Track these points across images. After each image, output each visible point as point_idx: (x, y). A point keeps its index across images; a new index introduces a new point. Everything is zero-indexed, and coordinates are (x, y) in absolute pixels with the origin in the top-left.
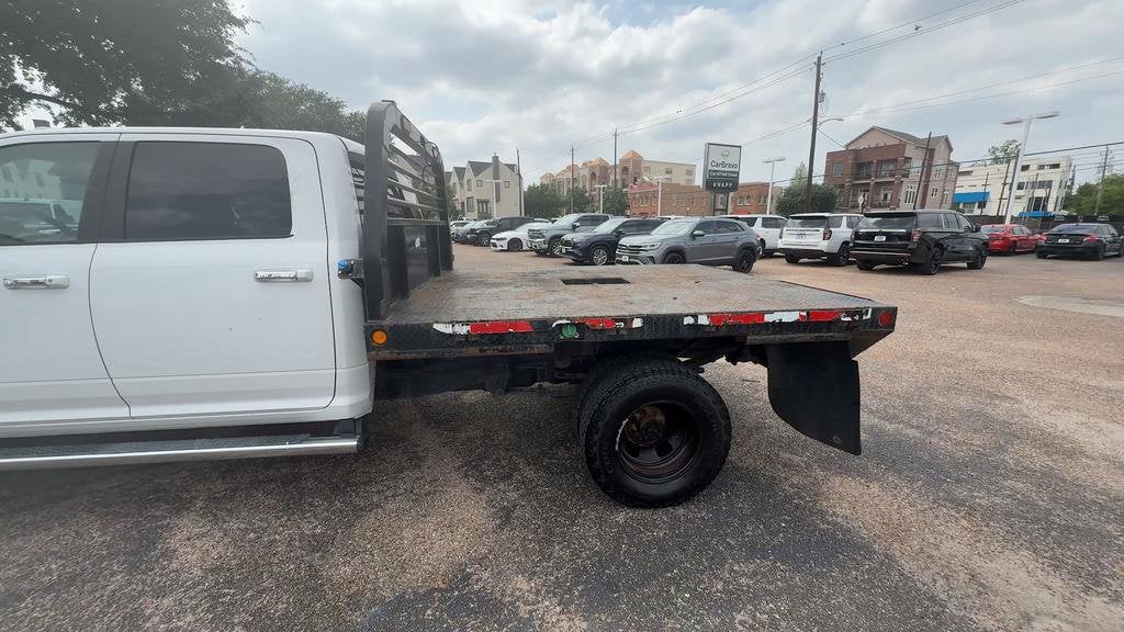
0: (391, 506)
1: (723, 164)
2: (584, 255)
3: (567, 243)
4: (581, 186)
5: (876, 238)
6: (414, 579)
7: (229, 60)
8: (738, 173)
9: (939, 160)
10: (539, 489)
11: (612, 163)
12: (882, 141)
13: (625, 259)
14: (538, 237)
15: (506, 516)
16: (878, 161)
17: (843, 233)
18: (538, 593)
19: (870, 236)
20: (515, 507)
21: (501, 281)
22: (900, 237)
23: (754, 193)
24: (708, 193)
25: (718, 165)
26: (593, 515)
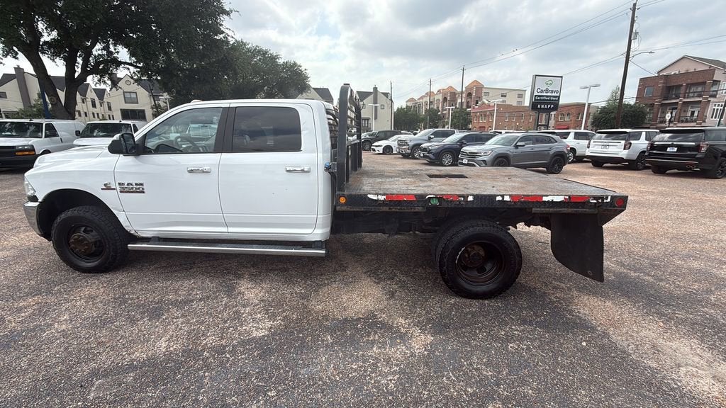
0: (334, 286)
1: (547, 91)
2: (436, 158)
3: (424, 150)
4: (435, 107)
5: (669, 149)
6: (350, 313)
7: (222, 36)
8: (559, 97)
10: (409, 285)
11: (459, 90)
12: (692, 67)
13: (465, 161)
14: (404, 145)
15: (392, 295)
16: (687, 84)
17: (641, 144)
18: (409, 325)
19: (664, 147)
20: (396, 291)
21: (393, 174)
22: (690, 148)
23: (574, 111)
24: (533, 113)
25: (542, 91)
26: (437, 298)
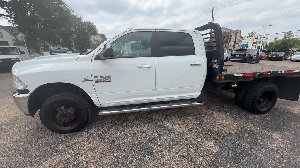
5: (237, 56)
9: (238, 36)
12: (225, 31)
16: (224, 36)
17: (227, 54)
19: (235, 55)
22: (243, 55)
